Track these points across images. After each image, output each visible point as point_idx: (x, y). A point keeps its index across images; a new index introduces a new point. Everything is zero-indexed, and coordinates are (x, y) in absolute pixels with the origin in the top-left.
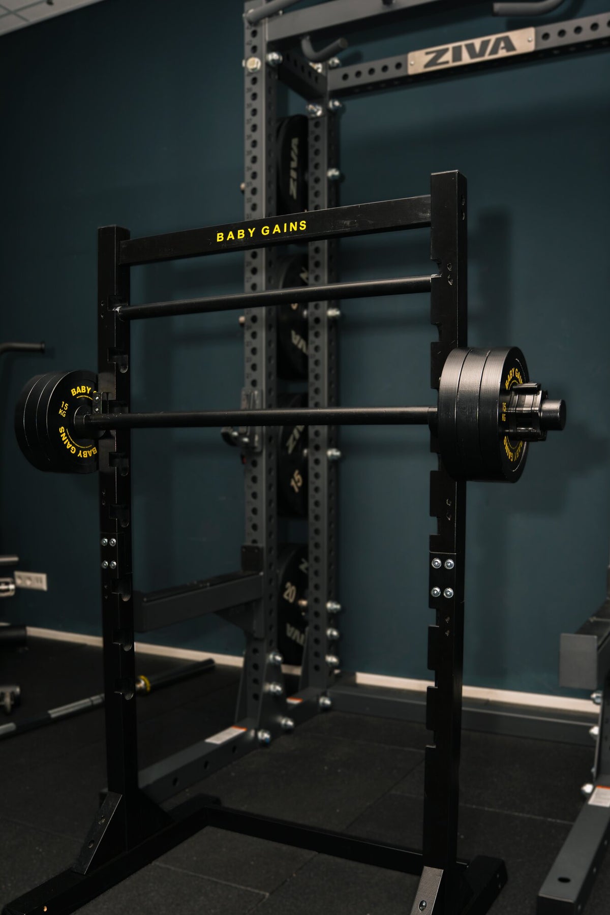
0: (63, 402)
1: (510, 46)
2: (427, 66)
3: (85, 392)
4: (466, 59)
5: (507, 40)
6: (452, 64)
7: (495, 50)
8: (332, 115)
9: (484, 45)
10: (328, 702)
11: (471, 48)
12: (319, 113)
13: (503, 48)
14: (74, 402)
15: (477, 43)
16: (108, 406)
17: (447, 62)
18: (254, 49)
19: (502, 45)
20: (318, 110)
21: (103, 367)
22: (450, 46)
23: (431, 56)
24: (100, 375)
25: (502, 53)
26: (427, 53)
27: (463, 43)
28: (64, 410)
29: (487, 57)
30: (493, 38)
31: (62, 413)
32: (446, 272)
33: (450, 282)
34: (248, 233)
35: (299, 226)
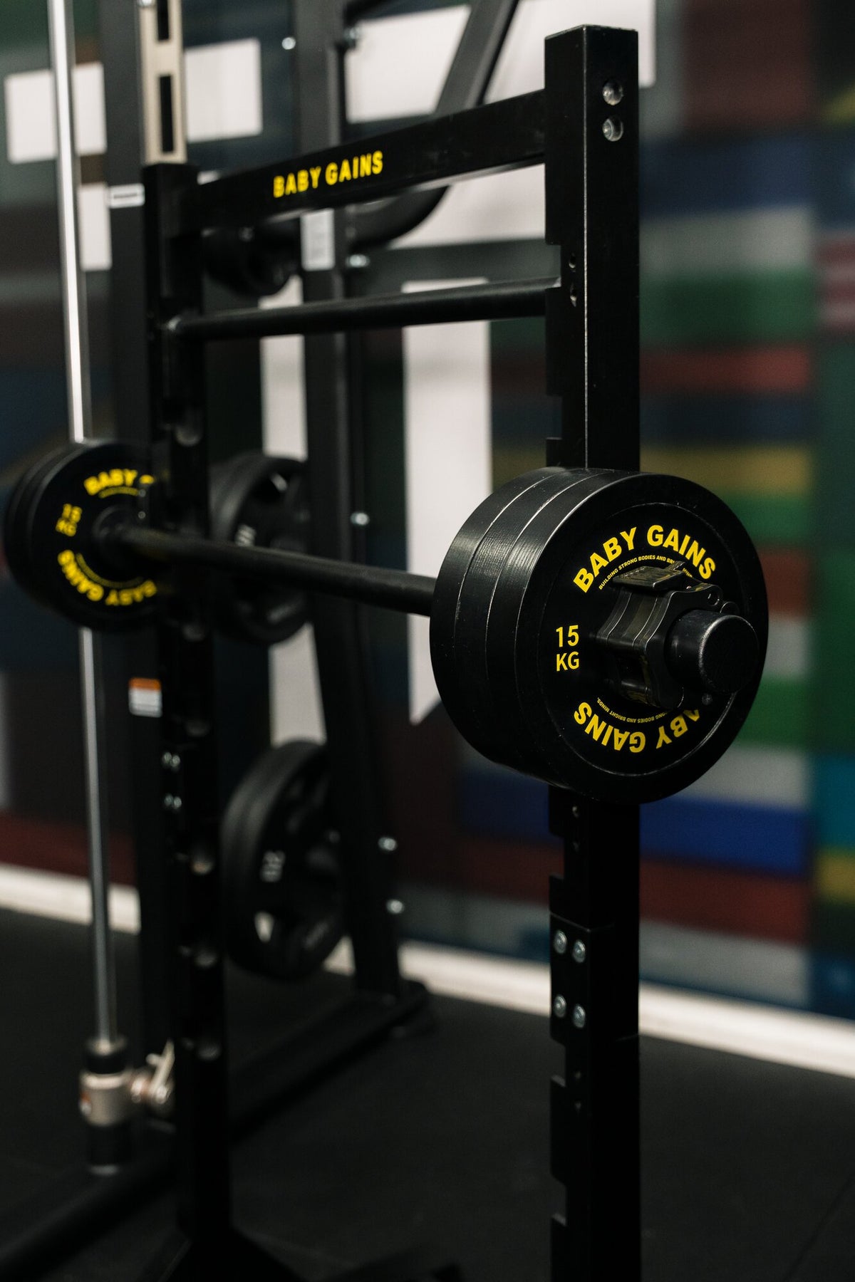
0: (67, 508)
3: (121, 481)
14: (91, 505)
28: (70, 522)
31: (66, 527)
32: (567, 276)
33: (573, 299)
34: (310, 179)
35: (372, 164)
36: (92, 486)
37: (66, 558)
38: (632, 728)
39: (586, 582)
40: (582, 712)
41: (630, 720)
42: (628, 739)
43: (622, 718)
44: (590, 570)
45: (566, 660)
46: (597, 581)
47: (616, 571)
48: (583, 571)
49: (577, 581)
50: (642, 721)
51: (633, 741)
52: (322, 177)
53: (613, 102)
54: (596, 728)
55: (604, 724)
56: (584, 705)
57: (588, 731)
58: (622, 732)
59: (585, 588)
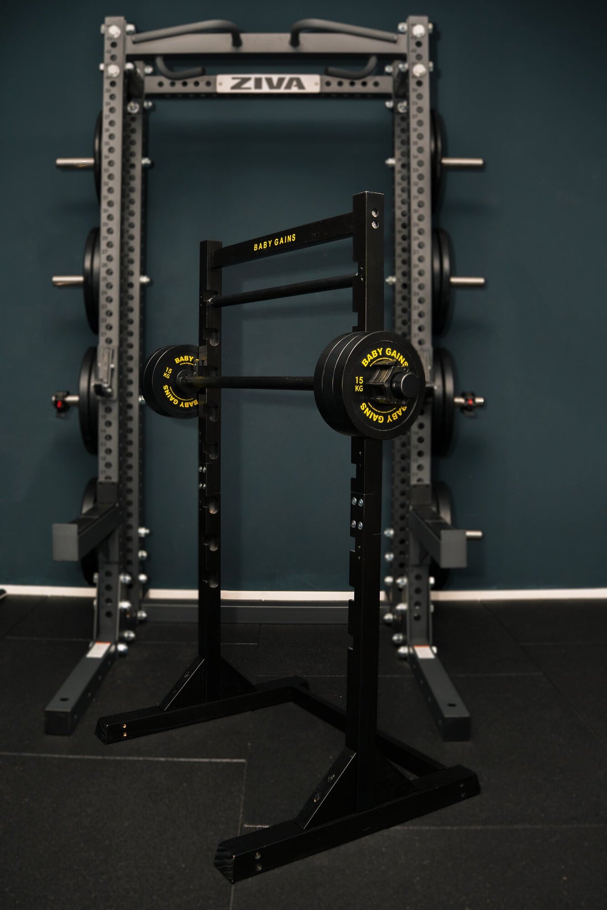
0: (168, 368)
1: (300, 85)
2: (233, 88)
3: (188, 360)
4: (265, 89)
5: (298, 80)
6: (254, 91)
7: (289, 86)
8: (144, 111)
9: (281, 81)
10: (144, 615)
11: (269, 81)
12: (136, 111)
13: (295, 86)
14: (177, 368)
15: (275, 78)
16: (203, 370)
17: (249, 88)
18: (113, 58)
19: (295, 83)
20: (136, 108)
21: (202, 342)
22: (253, 76)
23: (236, 81)
24: (200, 347)
25: (294, 90)
26: (234, 78)
27: (263, 76)
28: (168, 373)
29: (282, 90)
30: (287, 77)
31: (166, 375)
32: (360, 271)
33: (362, 279)
34: (268, 244)
35: (292, 238)
36: (177, 361)
37: (165, 387)
38: (380, 414)
39: (366, 363)
40: (363, 406)
41: (379, 411)
42: (378, 418)
43: (377, 411)
44: (367, 360)
45: (358, 388)
46: (370, 363)
47: (375, 361)
48: (365, 360)
49: (363, 362)
50: (383, 412)
51: (379, 419)
52: (273, 243)
53: (375, 216)
54: (367, 412)
55: (370, 411)
56: (364, 404)
57: (365, 412)
58: (376, 415)
59: (366, 365)
